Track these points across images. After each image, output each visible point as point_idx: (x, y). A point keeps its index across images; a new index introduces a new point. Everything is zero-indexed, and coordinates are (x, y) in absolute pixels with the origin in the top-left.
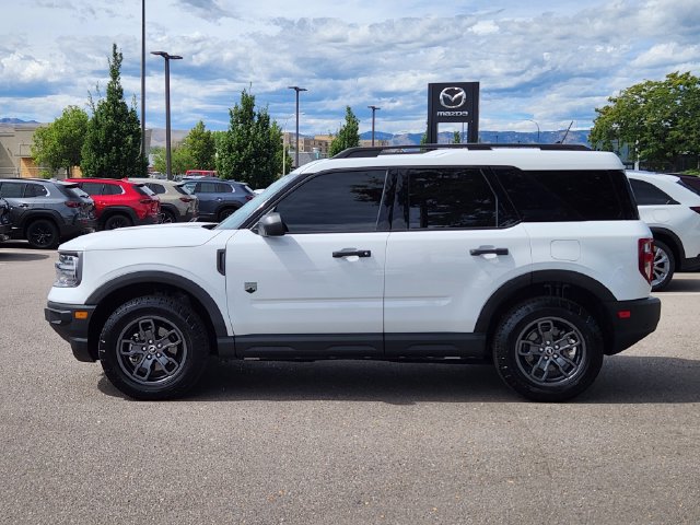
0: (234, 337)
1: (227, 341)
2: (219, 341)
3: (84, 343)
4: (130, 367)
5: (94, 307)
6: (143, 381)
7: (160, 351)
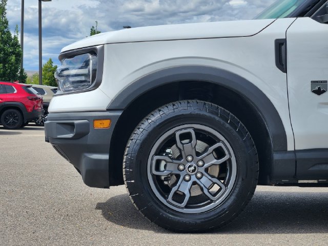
0: (295, 151)
1: (286, 156)
2: (276, 156)
3: (105, 160)
4: (165, 190)
5: (119, 114)
6: (181, 208)
7: (202, 170)
